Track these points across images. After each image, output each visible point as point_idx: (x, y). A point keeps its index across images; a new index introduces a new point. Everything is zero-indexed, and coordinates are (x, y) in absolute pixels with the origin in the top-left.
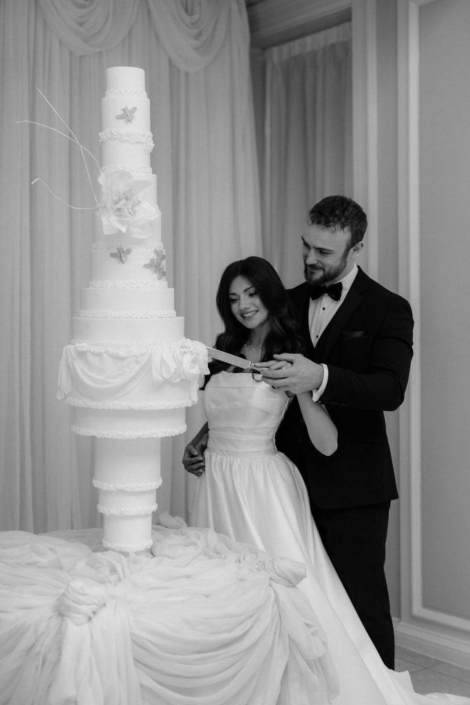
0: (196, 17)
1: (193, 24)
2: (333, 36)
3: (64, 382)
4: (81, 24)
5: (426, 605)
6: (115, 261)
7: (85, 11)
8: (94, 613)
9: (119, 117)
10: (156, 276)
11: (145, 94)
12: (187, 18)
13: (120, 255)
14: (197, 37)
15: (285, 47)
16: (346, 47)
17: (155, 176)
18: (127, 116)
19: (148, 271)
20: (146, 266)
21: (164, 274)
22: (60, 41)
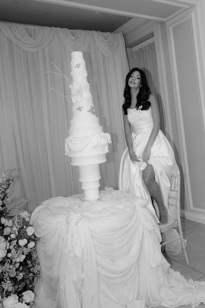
0: (108, 40)
1: (108, 42)
2: (150, 41)
3: (66, 149)
4: (74, 46)
5: (194, 206)
6: (78, 111)
7: (76, 42)
8: (78, 222)
9: (76, 67)
10: (92, 114)
11: (83, 59)
12: (106, 41)
13: (80, 109)
14: (109, 46)
15: (137, 46)
16: (154, 44)
17: (89, 84)
18: (78, 66)
19: (89, 113)
20: (88, 111)
21: (94, 113)
22: (69, 52)
